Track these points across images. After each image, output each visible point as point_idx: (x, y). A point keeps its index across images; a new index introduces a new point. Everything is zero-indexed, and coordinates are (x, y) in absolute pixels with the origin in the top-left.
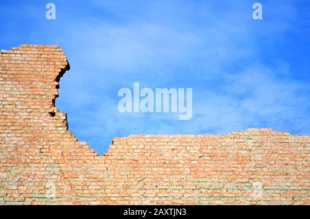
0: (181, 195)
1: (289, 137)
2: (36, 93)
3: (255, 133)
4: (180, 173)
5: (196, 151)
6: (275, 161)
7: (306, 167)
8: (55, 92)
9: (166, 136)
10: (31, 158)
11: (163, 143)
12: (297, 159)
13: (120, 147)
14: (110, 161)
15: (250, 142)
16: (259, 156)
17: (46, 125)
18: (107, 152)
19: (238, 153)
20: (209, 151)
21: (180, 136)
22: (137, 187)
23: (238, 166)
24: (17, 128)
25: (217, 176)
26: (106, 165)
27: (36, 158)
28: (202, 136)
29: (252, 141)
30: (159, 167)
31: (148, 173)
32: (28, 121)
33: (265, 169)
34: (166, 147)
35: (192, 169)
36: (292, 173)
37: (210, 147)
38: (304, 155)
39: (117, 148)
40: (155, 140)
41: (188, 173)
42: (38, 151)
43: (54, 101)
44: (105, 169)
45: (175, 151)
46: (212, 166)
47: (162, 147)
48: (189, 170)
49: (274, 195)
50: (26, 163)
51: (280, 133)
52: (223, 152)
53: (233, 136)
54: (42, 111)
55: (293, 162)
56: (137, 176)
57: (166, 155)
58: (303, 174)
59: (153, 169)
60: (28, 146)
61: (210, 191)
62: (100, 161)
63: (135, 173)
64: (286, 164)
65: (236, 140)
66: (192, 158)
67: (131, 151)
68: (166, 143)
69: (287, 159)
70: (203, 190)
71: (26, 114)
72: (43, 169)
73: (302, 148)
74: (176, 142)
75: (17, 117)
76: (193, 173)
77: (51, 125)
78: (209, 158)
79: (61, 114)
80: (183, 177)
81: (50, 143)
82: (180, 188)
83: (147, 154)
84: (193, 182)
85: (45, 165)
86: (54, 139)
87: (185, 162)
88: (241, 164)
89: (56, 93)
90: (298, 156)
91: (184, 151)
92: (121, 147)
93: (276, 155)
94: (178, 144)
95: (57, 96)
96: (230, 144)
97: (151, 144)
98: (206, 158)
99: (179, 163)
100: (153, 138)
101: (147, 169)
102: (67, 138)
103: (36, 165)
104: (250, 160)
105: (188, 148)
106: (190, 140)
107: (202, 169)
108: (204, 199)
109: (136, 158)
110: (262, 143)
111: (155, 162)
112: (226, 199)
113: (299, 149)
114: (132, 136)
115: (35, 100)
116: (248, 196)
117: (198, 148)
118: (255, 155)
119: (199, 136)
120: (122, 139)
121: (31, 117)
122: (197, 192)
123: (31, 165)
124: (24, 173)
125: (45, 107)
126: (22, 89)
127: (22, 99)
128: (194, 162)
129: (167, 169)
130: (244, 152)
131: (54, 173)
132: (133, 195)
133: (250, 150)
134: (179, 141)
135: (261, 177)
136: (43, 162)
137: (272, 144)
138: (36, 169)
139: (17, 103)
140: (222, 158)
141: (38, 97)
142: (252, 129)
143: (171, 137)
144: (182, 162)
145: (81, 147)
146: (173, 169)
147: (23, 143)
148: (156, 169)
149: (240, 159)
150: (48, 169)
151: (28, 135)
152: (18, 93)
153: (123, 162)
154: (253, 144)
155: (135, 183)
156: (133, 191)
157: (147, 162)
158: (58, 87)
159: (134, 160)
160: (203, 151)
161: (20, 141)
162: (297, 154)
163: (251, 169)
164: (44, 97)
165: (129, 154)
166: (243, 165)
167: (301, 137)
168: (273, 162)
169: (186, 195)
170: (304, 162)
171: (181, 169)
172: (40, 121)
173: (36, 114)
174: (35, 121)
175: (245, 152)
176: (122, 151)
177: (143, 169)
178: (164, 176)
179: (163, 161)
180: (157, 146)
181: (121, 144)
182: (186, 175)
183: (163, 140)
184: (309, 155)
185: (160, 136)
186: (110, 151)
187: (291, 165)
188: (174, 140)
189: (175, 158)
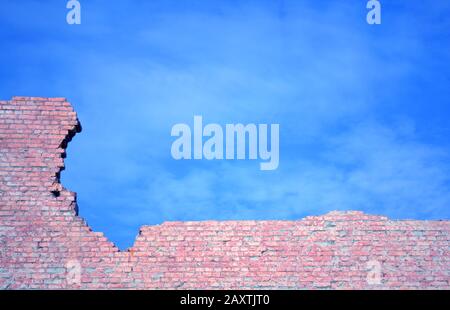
1: (388, 223)
2: (32, 164)
3: (339, 218)
4: (235, 274)
5: (258, 244)
6: (368, 256)
7: (411, 265)
8: (60, 162)
9: (215, 223)
10: (25, 255)
11: (210, 233)
12: (399, 254)
13: (150, 239)
14: (135, 259)
15: (332, 231)
16: (346, 249)
17: (47, 208)
18: (132, 246)
19: (315, 246)
20: (275, 244)
21: (235, 223)
23: (316, 264)
24: (6, 213)
25: (286, 279)
26: (131, 265)
27: (31, 255)
28: (265, 222)
29: (336, 228)
30: (204, 266)
31: (190, 274)
32: (21, 203)
33: (353, 268)
34: (215, 238)
35: (252, 269)
36: (392, 274)
37: (276, 238)
38: (407, 248)
39: (146, 240)
40: (199, 229)
41: (245, 274)
42: (35, 245)
43: (58, 175)
44: (129, 270)
45: (227, 244)
46: (278, 264)
47: (209, 238)
48: (246, 270)
50: (17, 263)
51: (374, 217)
52: (295, 244)
53: (308, 223)
54: (41, 189)
55: (393, 258)
56: (174, 279)
57: (215, 249)
58: (406, 274)
59: (197, 270)
60: (21, 239)
62: (123, 260)
63: (172, 275)
64: (384, 261)
65: (313, 228)
66: (251, 253)
67: (166, 244)
68: (215, 233)
69: (384, 253)
71: (18, 193)
72: (43, 271)
73: (405, 238)
74: (229, 231)
75: (5, 199)
76: (252, 274)
77: (53, 209)
78: (275, 253)
79: (69, 194)
80: (240, 280)
81: (52, 235)
83: (189, 249)
84: (252, 287)
85: (45, 265)
86: (58, 228)
87: (241, 260)
88: (320, 261)
89: (62, 165)
90: (400, 249)
91: (240, 244)
92: (152, 239)
93: (369, 248)
94: (232, 233)
95: (62, 168)
96: (305, 233)
97: (194, 234)
98: (271, 253)
99: (233, 260)
100: (197, 226)
101: (188, 269)
102: (76, 226)
103: (32, 265)
104: (333, 256)
105: (246, 239)
106: (249, 228)
107: (265, 269)
109: (173, 254)
110: (349, 232)
111: (199, 260)
113: (401, 239)
114: (167, 223)
115: (32, 174)
117: (259, 239)
118: (339, 248)
119: (262, 222)
120: (152, 228)
121: (25, 198)
123: (25, 265)
124: (16, 276)
125: (46, 184)
126: (13, 160)
127: (13, 174)
128: (254, 259)
129: (216, 270)
130: (324, 245)
131: (58, 277)
133: (333, 241)
134: (234, 229)
135: (349, 280)
136: (41, 260)
137: (364, 233)
138: (33, 271)
139: (6, 179)
140: (293, 254)
141: (35, 169)
142: (336, 212)
143: (222, 224)
144: (238, 259)
145: (96, 239)
146: (225, 269)
147: (14, 234)
148: (201, 269)
149: (319, 254)
150: (49, 271)
151: (20, 224)
152: (8, 165)
153: (154, 260)
154: (337, 233)
157: (188, 259)
158: (64, 156)
159: (169, 257)
160: (267, 243)
161: (10, 232)
162: (398, 247)
163: (334, 268)
164: (44, 169)
165: (164, 249)
166: (322, 263)
167: (403, 223)
168: (364, 258)
170: (408, 258)
171: (237, 269)
172: (39, 203)
173: (33, 193)
174: (32, 203)
175: (326, 244)
176: (153, 244)
177: (183, 269)
178: (211, 280)
179: (211, 258)
180: (202, 237)
181: (151, 235)
182: (243, 277)
183: (211, 229)
184: (415, 248)
185: (206, 222)
186: (136, 244)
187: (390, 261)
188: (227, 229)
189: (228, 253)
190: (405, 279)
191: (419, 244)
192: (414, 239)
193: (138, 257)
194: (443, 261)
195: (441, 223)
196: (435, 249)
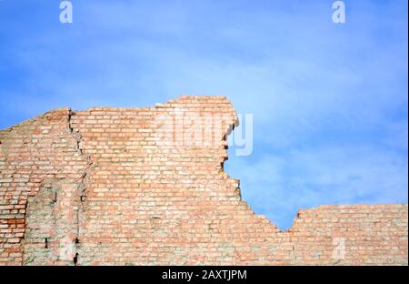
2: (201, 155)
4: (387, 253)
5: (405, 225)
8: (224, 153)
9: (365, 206)
10: (198, 235)
11: (362, 216)
13: (308, 221)
14: (296, 239)
17: (215, 194)
18: (292, 227)
24: (180, 199)
26: (292, 244)
27: (204, 235)
30: (359, 245)
31: (346, 253)
32: (191, 190)
34: (366, 220)
39: (304, 222)
40: (351, 211)
41: (396, 252)
42: (206, 227)
43: (222, 164)
44: (291, 249)
45: (378, 225)
47: (361, 220)
48: (396, 248)
50: (192, 242)
54: (209, 177)
57: (367, 230)
59: (352, 248)
60: (194, 222)
62: (284, 239)
63: (329, 253)
66: (400, 233)
67: (322, 225)
68: (366, 215)
71: (189, 181)
72: (214, 249)
74: (379, 214)
75: (178, 186)
76: (402, 252)
77: (220, 194)
79: (233, 181)
80: (389, 257)
81: (221, 217)
83: (343, 230)
85: (216, 245)
86: (225, 212)
87: (392, 239)
89: (225, 155)
91: (389, 225)
92: (310, 221)
94: (381, 216)
95: (226, 159)
97: (347, 216)
99: (383, 240)
100: (348, 208)
102: (241, 210)
103: (205, 245)
105: (394, 220)
106: (396, 211)
109: (329, 234)
111: (353, 239)
114: (322, 206)
115: (200, 164)
120: (309, 211)
121: (195, 185)
123: (199, 245)
124: (191, 255)
125: (213, 173)
126: (184, 151)
127: (184, 163)
128: (403, 238)
129: (369, 248)
131: (228, 255)
134: (383, 212)
136: (213, 240)
138: (206, 250)
139: (178, 169)
141: (203, 160)
143: (371, 207)
144: (388, 238)
145: (259, 222)
146: (377, 248)
147: (188, 217)
148: (355, 248)
150: (220, 249)
151: (193, 208)
152: (178, 156)
153: (312, 239)
158: (226, 147)
159: (326, 237)
161: (184, 215)
164: (210, 160)
165: (320, 229)
171: (387, 248)
172: (207, 190)
173: (202, 181)
174: (202, 190)
176: (311, 225)
178: (366, 257)
179: (363, 238)
180: (354, 219)
181: (309, 217)
182: (394, 255)
183: (362, 211)
185: (357, 206)
186: (295, 226)
188: (377, 211)
189: (379, 233)
193: (298, 237)
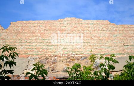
0: (35, 45)
1: (82, 21)
3: (68, 20)
4: (36, 36)
5: (44, 27)
7: (88, 33)
9: (32, 21)
11: (30, 24)
15: (66, 23)
16: (69, 29)
19: (60, 28)
20: (48, 27)
21: (37, 21)
22: (19, 42)
26: (7, 33)
28: (46, 21)
29: (67, 23)
31: (24, 36)
34: (32, 26)
35: (41, 34)
37: (49, 26)
38: (87, 28)
39: (12, 26)
40: (27, 23)
41: (39, 36)
44: (6, 35)
45: (35, 27)
46: (49, 33)
47: (30, 26)
48: (40, 35)
49: (74, 45)
51: (79, 19)
52: (54, 27)
53: (59, 21)
55: (83, 31)
57: (31, 29)
58: (86, 36)
59: (26, 35)
61: (47, 43)
62: (5, 32)
63: (18, 36)
64: (80, 32)
65: (60, 23)
66: (41, 30)
67: (17, 27)
69: (80, 30)
70: (45, 43)
74: (36, 24)
76: (41, 36)
78: (48, 30)
80: (37, 37)
82: (36, 42)
83: (24, 29)
84: (41, 39)
87: (39, 32)
90: (85, 29)
91: (38, 27)
92: (14, 26)
93: (76, 28)
96: (58, 24)
97: (25, 24)
99: (36, 32)
101: (23, 34)
104: (65, 31)
105: (40, 26)
106: (41, 23)
107: (45, 34)
108: (45, 46)
109: (19, 30)
110: (70, 24)
111: (27, 32)
112: (54, 46)
113: (86, 26)
114: (18, 21)
116: (63, 45)
117: (44, 26)
118: (67, 28)
119: (45, 21)
120: (14, 23)
122: (42, 43)
128: (42, 32)
129: (31, 35)
130: (63, 28)
132: (17, 45)
133: (66, 26)
134: (37, 23)
137: (75, 24)
140: (54, 30)
142: (67, 18)
143: (34, 21)
144: (37, 32)
146: (33, 34)
148: (27, 35)
149: (61, 30)
153: (13, 32)
155: (18, 40)
156: (17, 43)
157: (23, 32)
159: (18, 31)
160: (47, 27)
162: (85, 28)
165: (17, 29)
166: (62, 33)
167: (87, 21)
168: (74, 31)
169: (38, 45)
170: (87, 31)
171: (37, 35)
176: (14, 27)
177: (21, 34)
178: (30, 37)
179: (30, 31)
180: (28, 25)
181: (13, 25)
183: (31, 23)
184: (90, 28)
185: (30, 21)
186: (9, 27)
187: (82, 32)
189: (35, 30)
190: (86, 37)
191: (91, 27)
192: (90, 26)
193: (9, 31)
194: (98, 32)
195: (98, 21)
196: (96, 29)
